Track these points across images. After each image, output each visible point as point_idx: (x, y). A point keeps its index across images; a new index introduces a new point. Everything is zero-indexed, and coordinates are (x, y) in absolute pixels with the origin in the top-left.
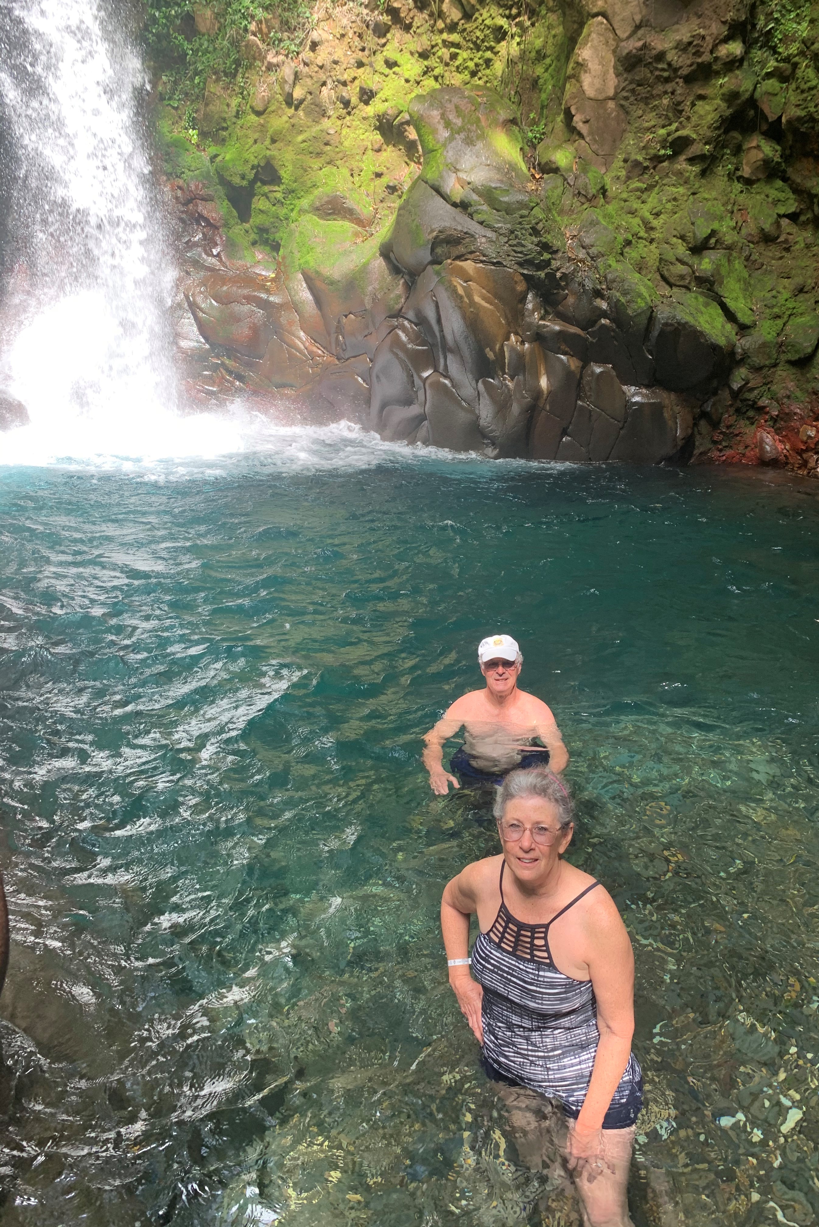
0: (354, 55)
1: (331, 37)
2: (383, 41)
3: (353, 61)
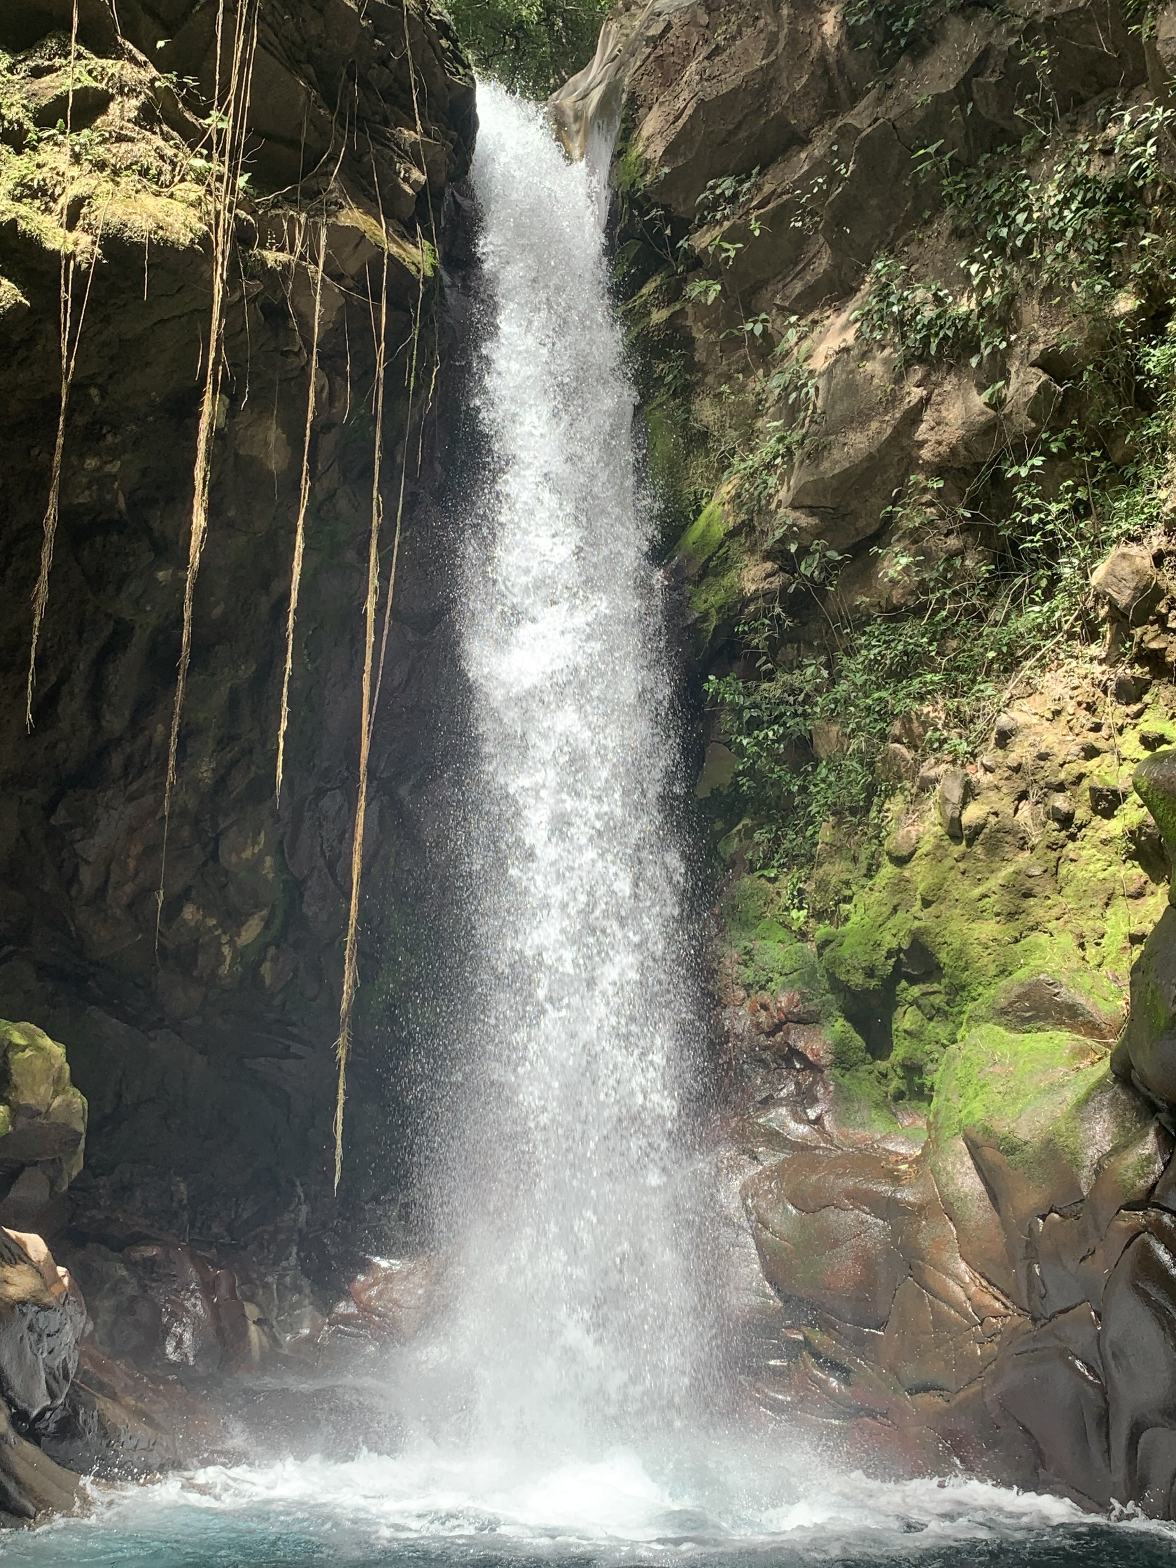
0: (1079, 740)
1: (1035, 720)
2: (1135, 708)
3: (1075, 749)
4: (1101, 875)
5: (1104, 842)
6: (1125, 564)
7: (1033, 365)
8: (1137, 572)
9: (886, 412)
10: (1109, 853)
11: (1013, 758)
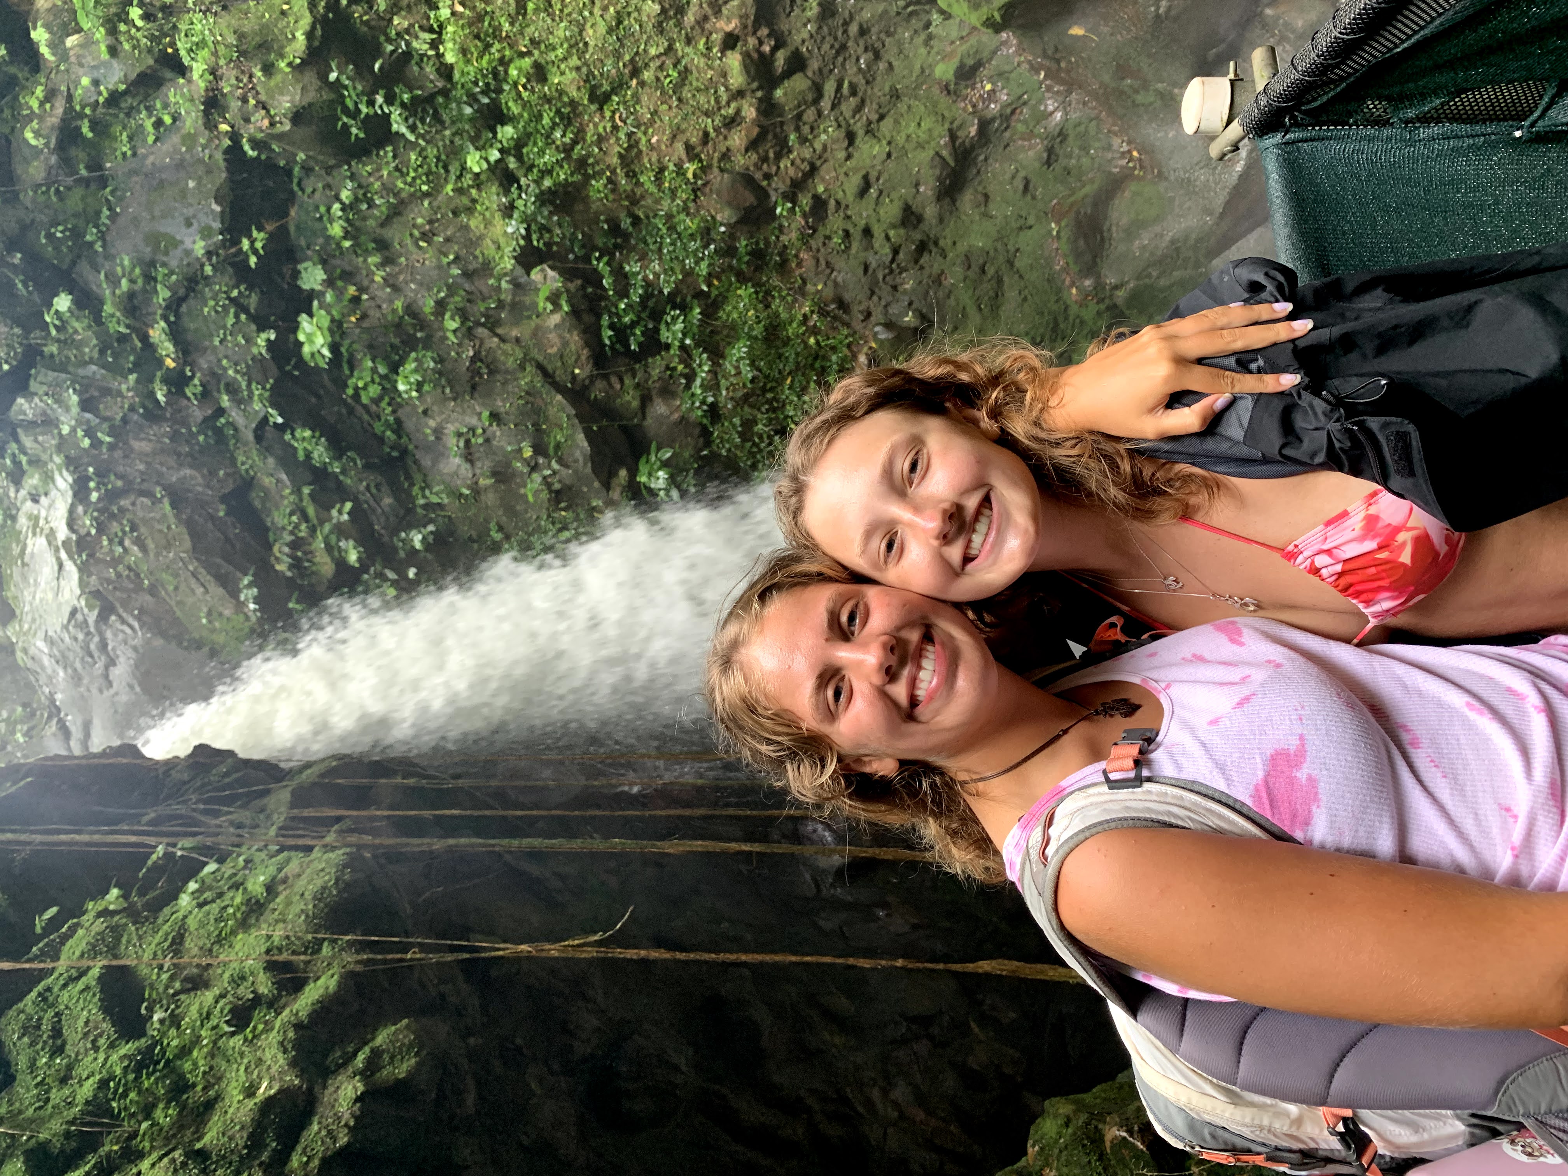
5: (941, 220)
7: (528, 274)
8: (733, 183)
10: (950, 219)
11: (863, 295)
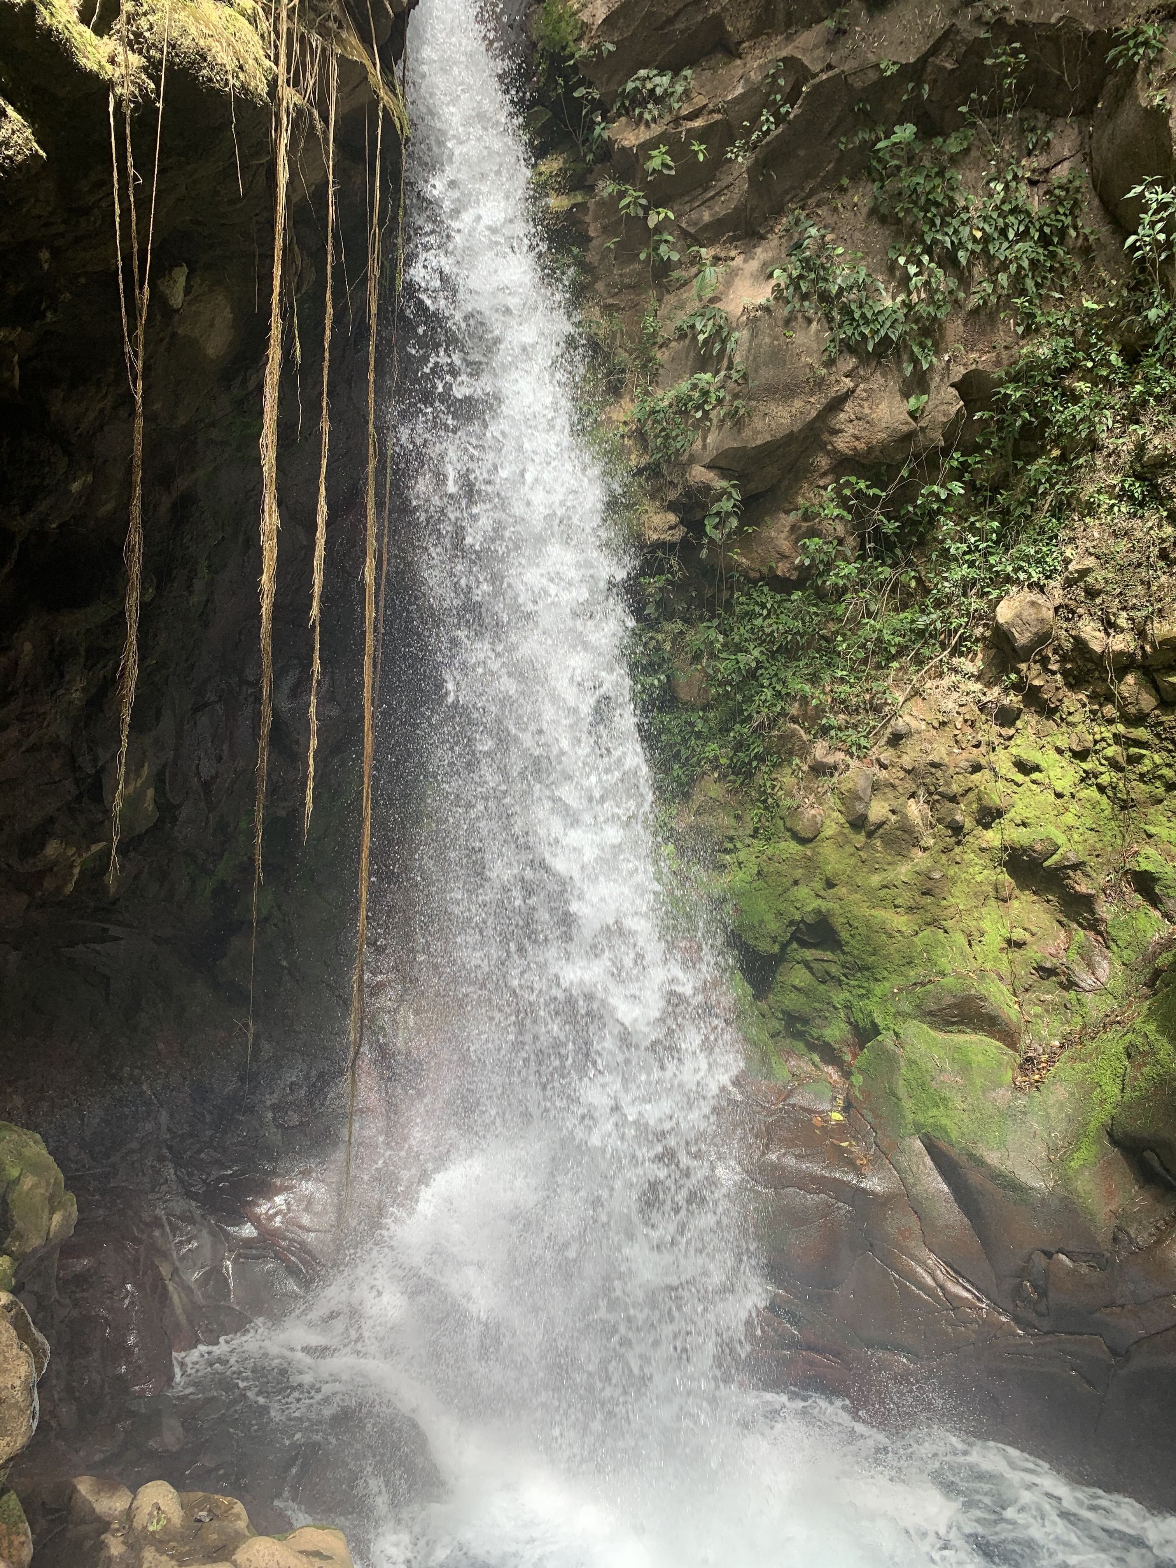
0: (965, 754)
1: (923, 725)
2: (1011, 731)
3: (962, 763)
4: (979, 878)
6: (1032, 611)
7: (952, 385)
8: (1042, 620)
9: (812, 393)
10: (985, 860)
11: (907, 761)
